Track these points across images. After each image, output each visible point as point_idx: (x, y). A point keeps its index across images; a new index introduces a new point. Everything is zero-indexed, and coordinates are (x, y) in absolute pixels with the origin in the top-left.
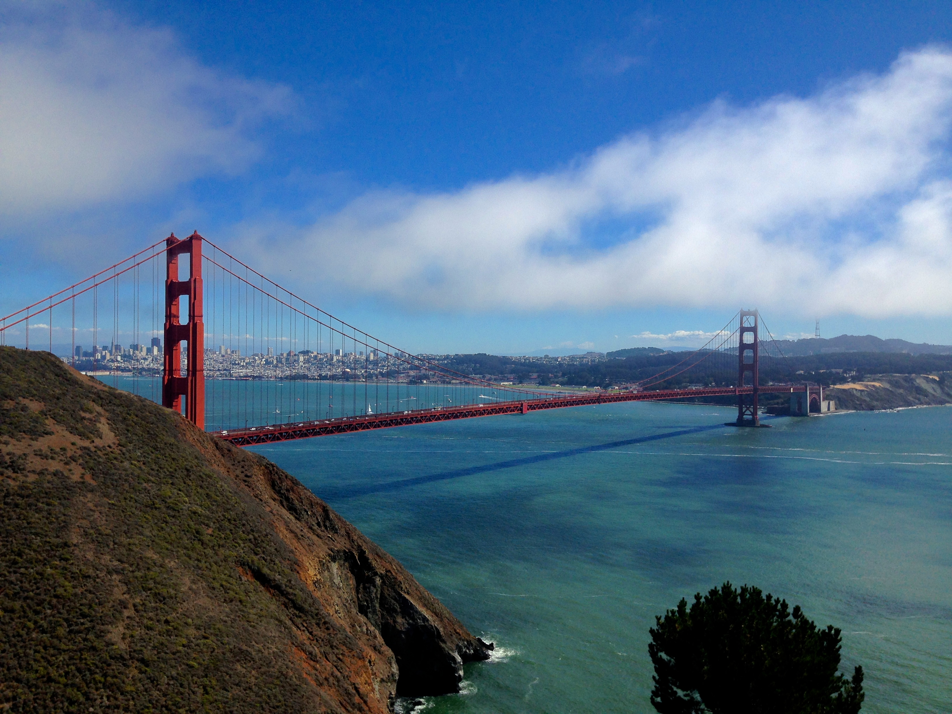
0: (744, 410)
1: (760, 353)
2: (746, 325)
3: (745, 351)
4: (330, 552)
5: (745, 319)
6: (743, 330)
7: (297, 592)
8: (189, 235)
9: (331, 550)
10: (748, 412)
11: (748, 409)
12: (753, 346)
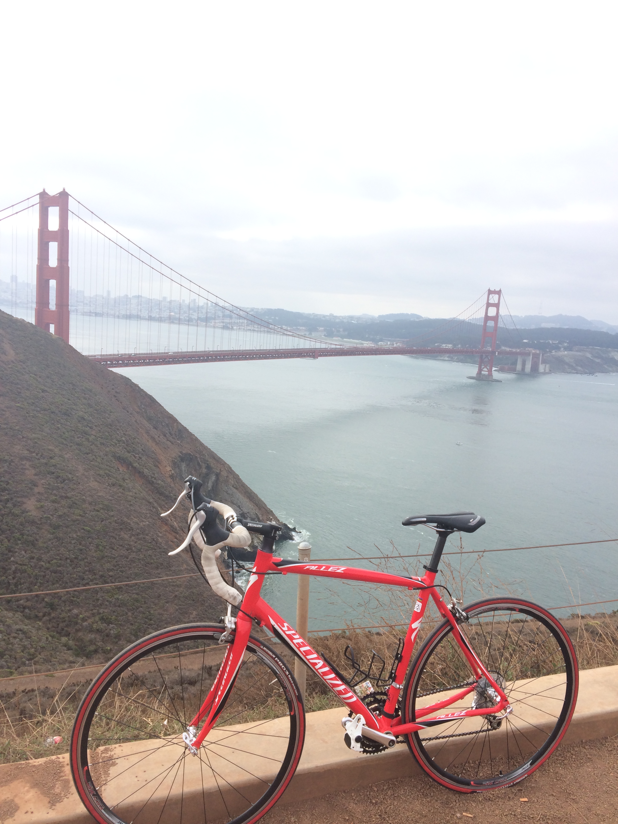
0: (483, 367)
1: (500, 324)
2: (491, 301)
3: (489, 322)
4: (181, 455)
5: (491, 296)
6: (489, 305)
7: (159, 482)
8: (59, 191)
9: (181, 452)
10: (485, 369)
11: (486, 367)
12: (496, 318)
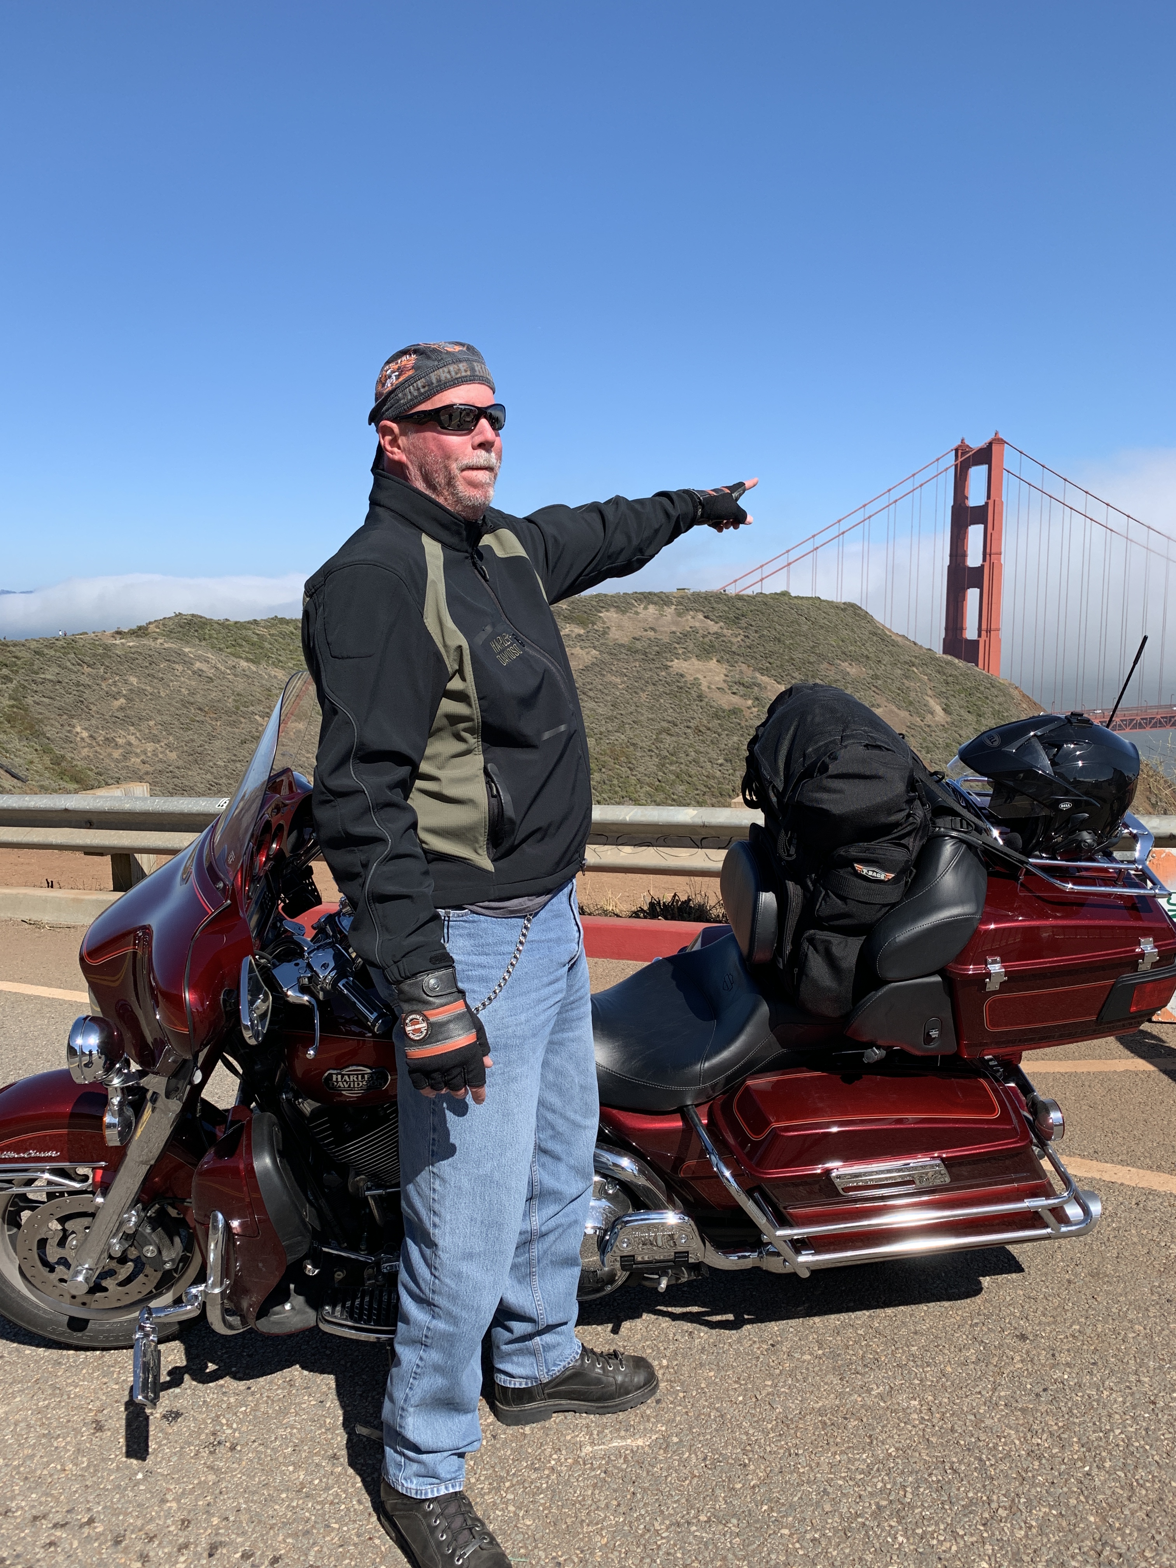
8: (988, 440)
